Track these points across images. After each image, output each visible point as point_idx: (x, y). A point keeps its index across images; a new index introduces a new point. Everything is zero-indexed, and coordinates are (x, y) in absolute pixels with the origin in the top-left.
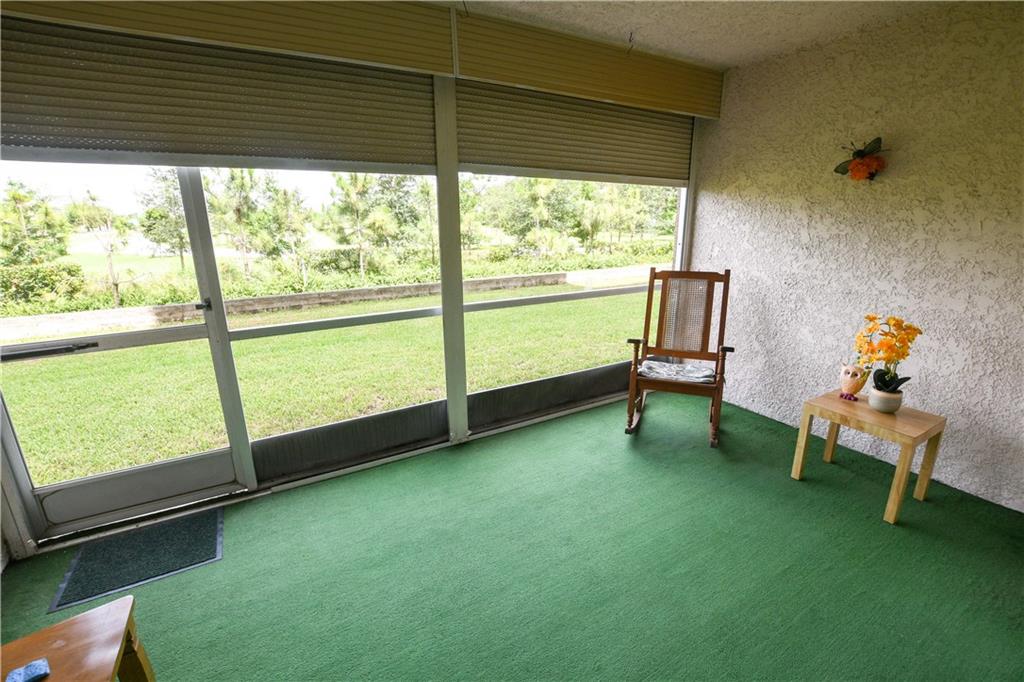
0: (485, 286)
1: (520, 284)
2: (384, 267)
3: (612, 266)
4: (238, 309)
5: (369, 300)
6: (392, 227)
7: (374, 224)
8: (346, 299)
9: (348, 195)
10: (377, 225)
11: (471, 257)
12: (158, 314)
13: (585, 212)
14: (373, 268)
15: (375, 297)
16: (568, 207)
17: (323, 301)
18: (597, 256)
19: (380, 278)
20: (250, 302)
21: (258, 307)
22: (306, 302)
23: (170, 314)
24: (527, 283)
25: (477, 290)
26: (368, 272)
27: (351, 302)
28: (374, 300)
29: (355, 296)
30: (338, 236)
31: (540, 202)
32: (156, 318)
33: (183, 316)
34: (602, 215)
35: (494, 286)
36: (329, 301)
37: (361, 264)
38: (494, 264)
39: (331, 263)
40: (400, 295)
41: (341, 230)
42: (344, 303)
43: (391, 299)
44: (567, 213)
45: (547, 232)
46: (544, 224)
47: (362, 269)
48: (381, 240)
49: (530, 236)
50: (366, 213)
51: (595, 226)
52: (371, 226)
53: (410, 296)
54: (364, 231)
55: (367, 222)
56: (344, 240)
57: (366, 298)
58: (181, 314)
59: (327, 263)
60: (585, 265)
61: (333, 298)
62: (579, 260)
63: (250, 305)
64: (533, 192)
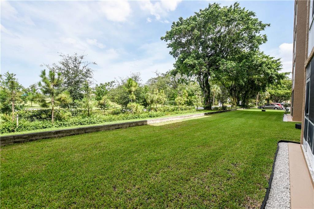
0: (113, 127)
1: (128, 126)
2: (64, 117)
3: (158, 116)
5: (48, 138)
6: (70, 100)
7: (61, 98)
8: (34, 138)
9: (48, 86)
10: (62, 99)
11: (105, 113)
13: (149, 97)
14: (59, 118)
15: (53, 136)
16: (141, 95)
17: (17, 140)
18: (153, 112)
19: (61, 122)
24: (131, 125)
25: (109, 129)
26: (56, 120)
27: (36, 140)
28: (51, 138)
29: (40, 136)
30: (41, 104)
31: (132, 93)
34: (154, 98)
35: (117, 127)
36: (21, 140)
37: (53, 116)
38: (114, 116)
40: (68, 134)
41: (43, 101)
42: (32, 140)
43: (63, 136)
44: (140, 97)
45: (134, 104)
46: (133, 101)
47: (53, 119)
48: (65, 106)
49: (129, 105)
50: (57, 94)
51: (152, 102)
52: (59, 100)
53: (74, 135)
54: (56, 102)
55: (57, 98)
56: (44, 105)
57: (47, 137)
59: (35, 116)
60: (148, 116)
61: (25, 138)
62: (146, 114)
64: (130, 89)
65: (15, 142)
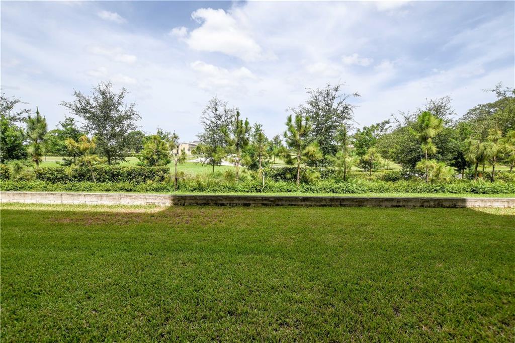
0: (387, 203)
1: (418, 204)
2: (312, 179)
3: (497, 193)
4: (214, 202)
5: (295, 205)
6: (319, 156)
7: (308, 153)
8: (280, 203)
9: (294, 136)
10: (310, 154)
11: (372, 177)
12: (172, 200)
13: (471, 148)
14: (305, 180)
15: (299, 203)
16: (450, 145)
18: (481, 182)
19: (308, 186)
20: (221, 198)
21: (225, 202)
22: (253, 202)
23: (179, 201)
24: (426, 204)
25: (380, 206)
26: (301, 182)
27: (282, 205)
28: (298, 205)
29: (286, 201)
30: (286, 160)
31: (430, 140)
32: (171, 202)
33: (185, 203)
34: (488, 150)
35: (395, 204)
37: (298, 177)
38: (389, 183)
39: (281, 175)
40: (318, 204)
41: (289, 156)
42: (278, 205)
43: (311, 206)
44: (447, 149)
45: (433, 163)
46: (431, 157)
47: (298, 180)
48: (312, 163)
49: (419, 165)
50: (304, 147)
51: (481, 159)
52: (306, 155)
53: (325, 206)
54: (302, 157)
55: (304, 152)
56: (290, 162)
57: (293, 203)
58: (183, 202)
59: (279, 175)
60: (469, 190)
61: (272, 201)
62: (462, 185)
63: (221, 200)
64: (423, 134)
65: (263, 204)
